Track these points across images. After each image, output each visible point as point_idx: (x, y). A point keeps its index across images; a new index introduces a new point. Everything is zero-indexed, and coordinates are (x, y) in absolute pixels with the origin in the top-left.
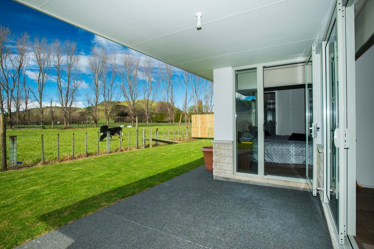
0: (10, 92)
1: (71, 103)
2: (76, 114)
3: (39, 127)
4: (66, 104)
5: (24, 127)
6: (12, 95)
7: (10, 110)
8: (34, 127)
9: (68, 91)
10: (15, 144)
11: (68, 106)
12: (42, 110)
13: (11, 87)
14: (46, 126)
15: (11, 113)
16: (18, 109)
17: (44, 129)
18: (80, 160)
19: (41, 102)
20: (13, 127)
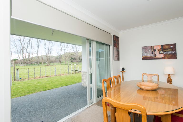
0: (26, 50)
1: (50, 54)
2: (53, 59)
3: (37, 65)
4: (48, 54)
5: (31, 65)
6: (27, 51)
7: (26, 58)
8: (35, 65)
9: (49, 49)
10: (18, 72)
11: (49, 55)
12: (38, 57)
13: (26, 48)
14: (40, 64)
15: (26, 59)
16: (29, 57)
17: (39, 65)
18: (43, 78)
19: (38, 53)
20: (27, 65)
